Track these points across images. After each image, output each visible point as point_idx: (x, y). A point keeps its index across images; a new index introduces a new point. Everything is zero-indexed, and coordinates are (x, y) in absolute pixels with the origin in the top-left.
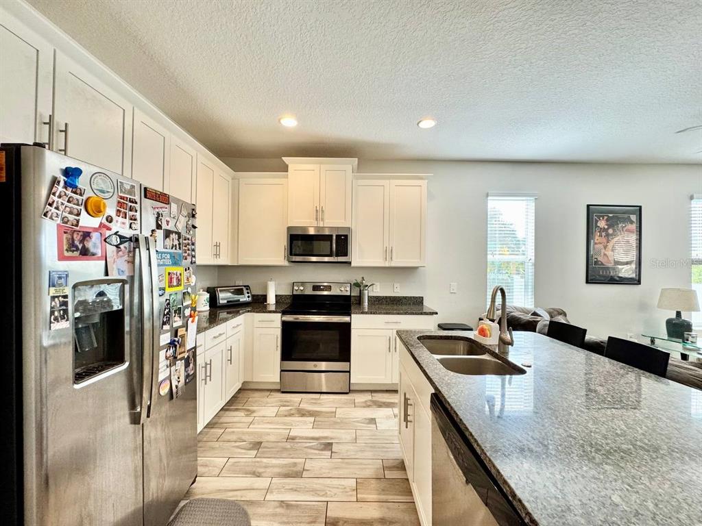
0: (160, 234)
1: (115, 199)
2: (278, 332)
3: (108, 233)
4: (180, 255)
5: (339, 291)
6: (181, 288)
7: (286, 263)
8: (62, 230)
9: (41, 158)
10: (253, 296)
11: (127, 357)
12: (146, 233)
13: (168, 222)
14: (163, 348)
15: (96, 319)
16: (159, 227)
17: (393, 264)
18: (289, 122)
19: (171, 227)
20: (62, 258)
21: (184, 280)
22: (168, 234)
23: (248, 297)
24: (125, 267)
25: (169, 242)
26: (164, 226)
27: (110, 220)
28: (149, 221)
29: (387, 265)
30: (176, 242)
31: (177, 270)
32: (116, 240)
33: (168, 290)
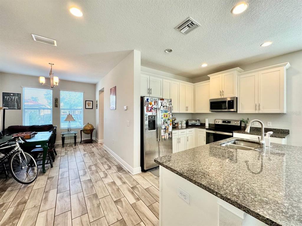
0: (162, 107)
1: (154, 102)
2: (205, 135)
3: (153, 108)
4: (167, 111)
5: (234, 123)
6: (167, 118)
7: (210, 112)
8: (147, 108)
9: (144, 98)
10: (200, 123)
11: (156, 129)
12: (159, 107)
13: (164, 104)
14: (163, 129)
15: (151, 122)
16: (162, 105)
17: (261, 112)
18: (205, 65)
19: (165, 105)
20: (147, 112)
21: (168, 116)
22: (164, 107)
23: (199, 123)
24: (155, 113)
25: (164, 108)
26: (163, 105)
27: (153, 105)
28: (160, 104)
29: (257, 112)
30: (166, 108)
31: (166, 114)
32: (154, 109)
33: (164, 118)
